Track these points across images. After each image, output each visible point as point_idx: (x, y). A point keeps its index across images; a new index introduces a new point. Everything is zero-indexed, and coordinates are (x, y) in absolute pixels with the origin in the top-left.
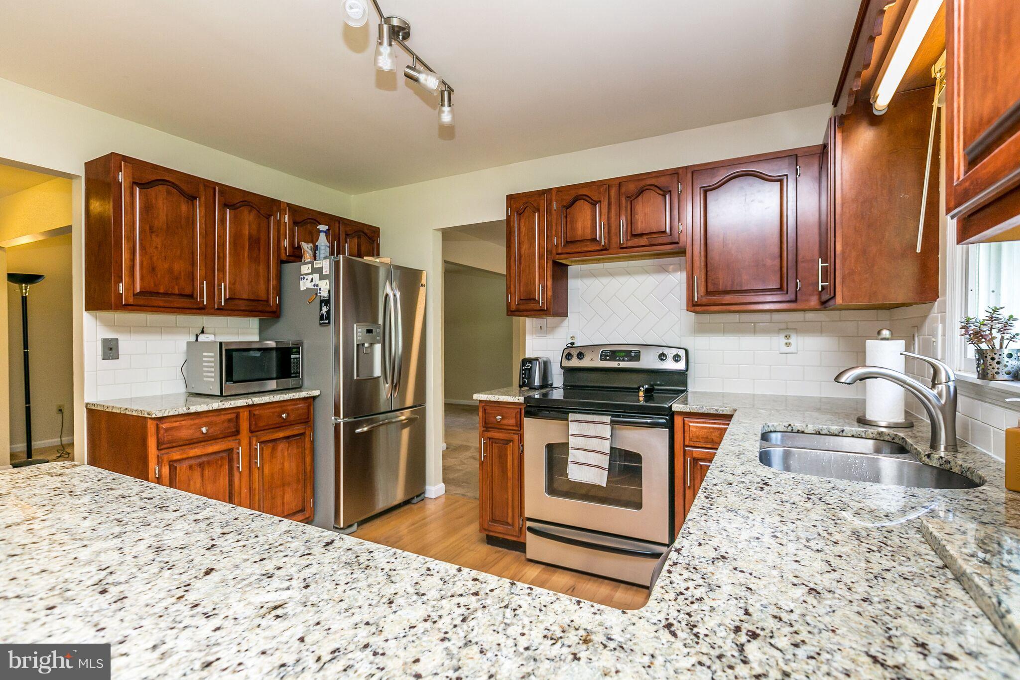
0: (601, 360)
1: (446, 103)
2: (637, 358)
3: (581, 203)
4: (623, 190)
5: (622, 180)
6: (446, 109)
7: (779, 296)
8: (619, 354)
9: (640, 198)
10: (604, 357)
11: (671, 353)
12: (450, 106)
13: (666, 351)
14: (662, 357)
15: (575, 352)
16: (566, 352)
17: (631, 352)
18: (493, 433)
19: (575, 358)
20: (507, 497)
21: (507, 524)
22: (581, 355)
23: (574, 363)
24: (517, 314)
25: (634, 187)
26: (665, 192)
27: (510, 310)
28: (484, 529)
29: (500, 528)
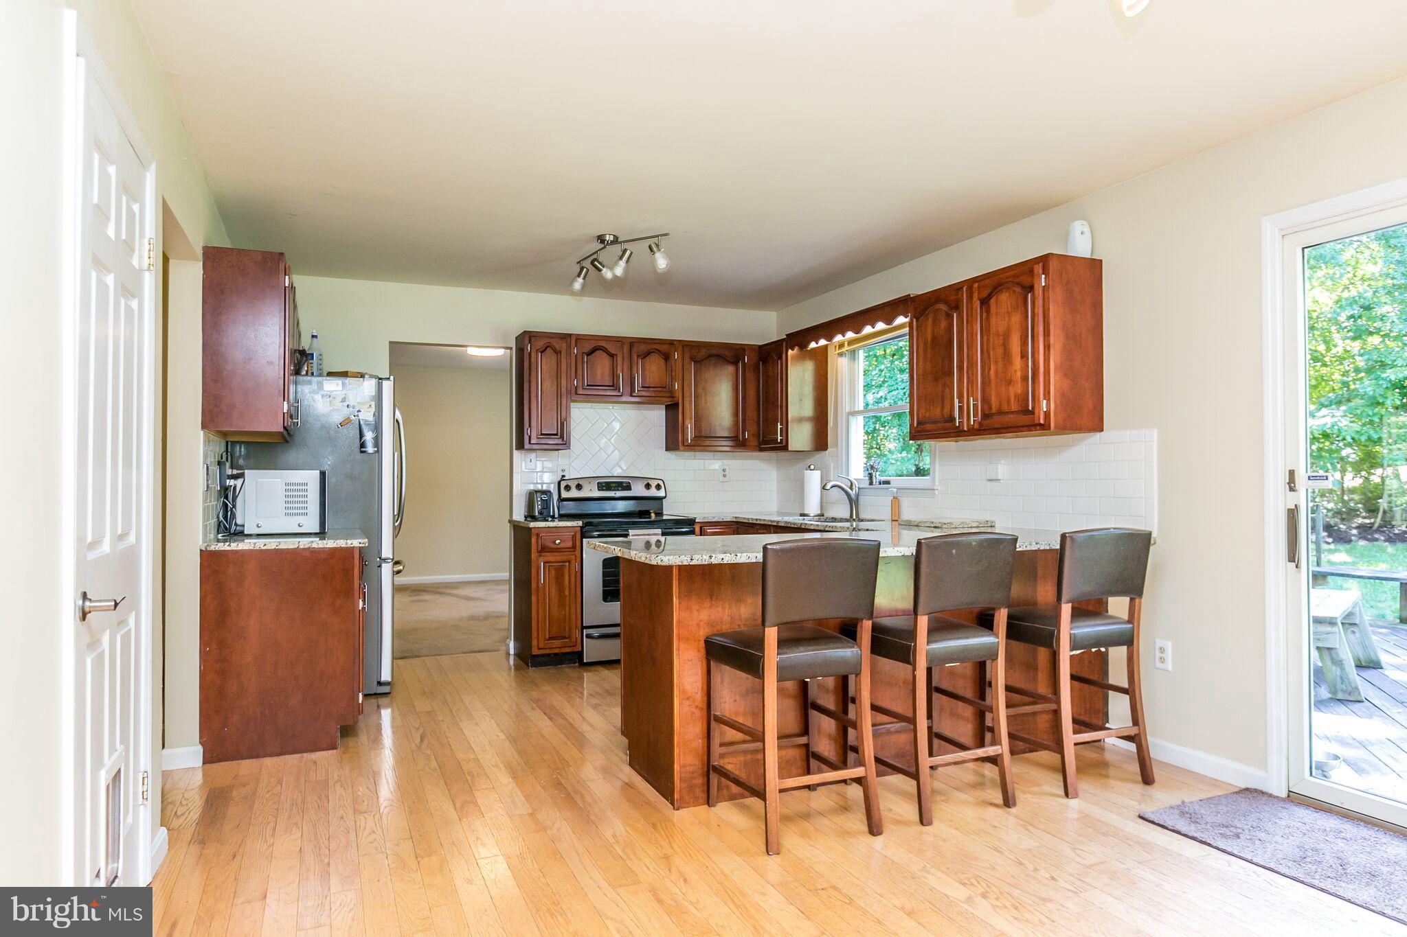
0: (599, 490)
1: (582, 276)
2: (628, 488)
3: (598, 353)
4: (635, 349)
5: (634, 340)
6: (580, 280)
7: (729, 442)
8: (612, 485)
9: (647, 358)
10: (601, 487)
11: (654, 483)
12: (584, 279)
13: (651, 482)
14: (648, 486)
15: (573, 485)
16: (563, 484)
17: (622, 482)
18: (550, 557)
19: (574, 490)
20: (564, 613)
21: (564, 637)
22: (579, 487)
23: (574, 493)
24: (535, 447)
25: (644, 348)
26: (667, 357)
27: (530, 443)
28: (539, 649)
29: (557, 643)
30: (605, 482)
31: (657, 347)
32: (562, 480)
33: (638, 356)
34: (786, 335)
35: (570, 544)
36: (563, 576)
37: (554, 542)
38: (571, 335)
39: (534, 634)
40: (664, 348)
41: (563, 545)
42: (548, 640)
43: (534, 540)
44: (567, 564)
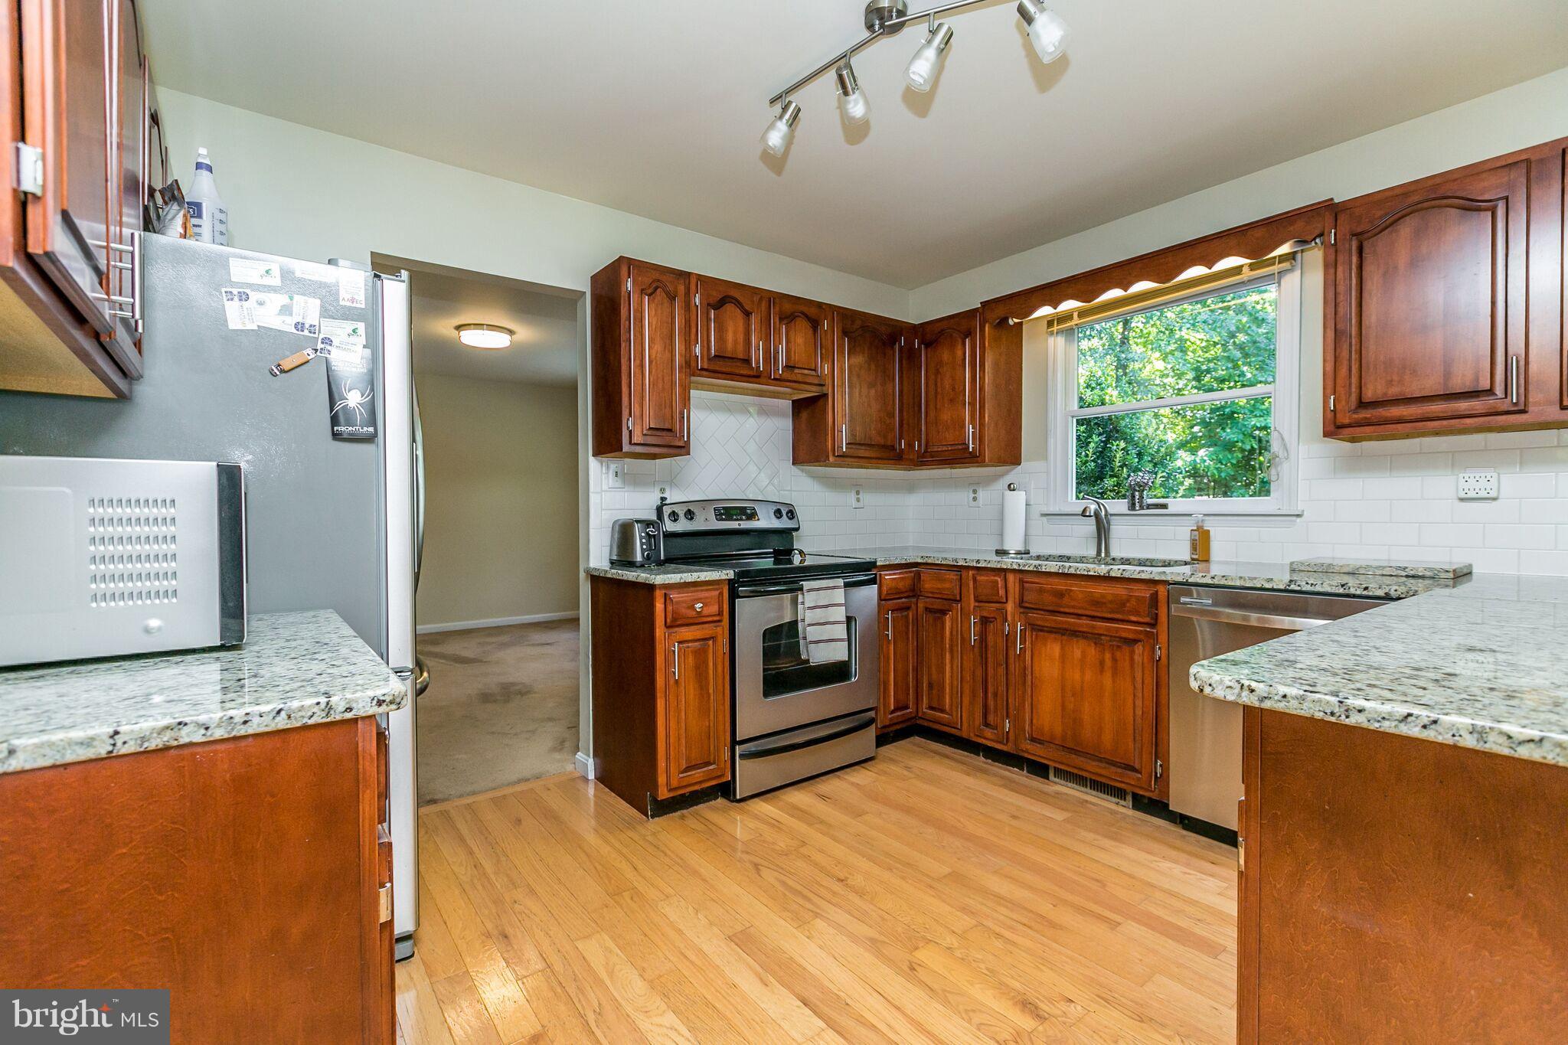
0: (717, 520)
2: (753, 516)
3: (729, 307)
4: (776, 309)
5: (773, 295)
8: (733, 511)
9: (793, 323)
10: (719, 514)
11: (783, 510)
13: (781, 508)
14: (778, 514)
15: (681, 511)
16: (667, 511)
17: (746, 508)
18: (687, 633)
19: (682, 520)
20: (707, 724)
21: (708, 764)
22: (690, 515)
23: (682, 526)
24: (639, 449)
25: (788, 307)
26: (815, 324)
27: (630, 443)
28: (670, 790)
29: (697, 774)
30: (724, 508)
31: (805, 309)
32: (663, 505)
33: (780, 318)
34: (981, 303)
35: (714, 609)
36: (705, 662)
37: (693, 607)
38: (689, 274)
39: (661, 764)
40: (812, 311)
41: (706, 612)
42: (685, 771)
43: (659, 606)
44: (711, 642)
